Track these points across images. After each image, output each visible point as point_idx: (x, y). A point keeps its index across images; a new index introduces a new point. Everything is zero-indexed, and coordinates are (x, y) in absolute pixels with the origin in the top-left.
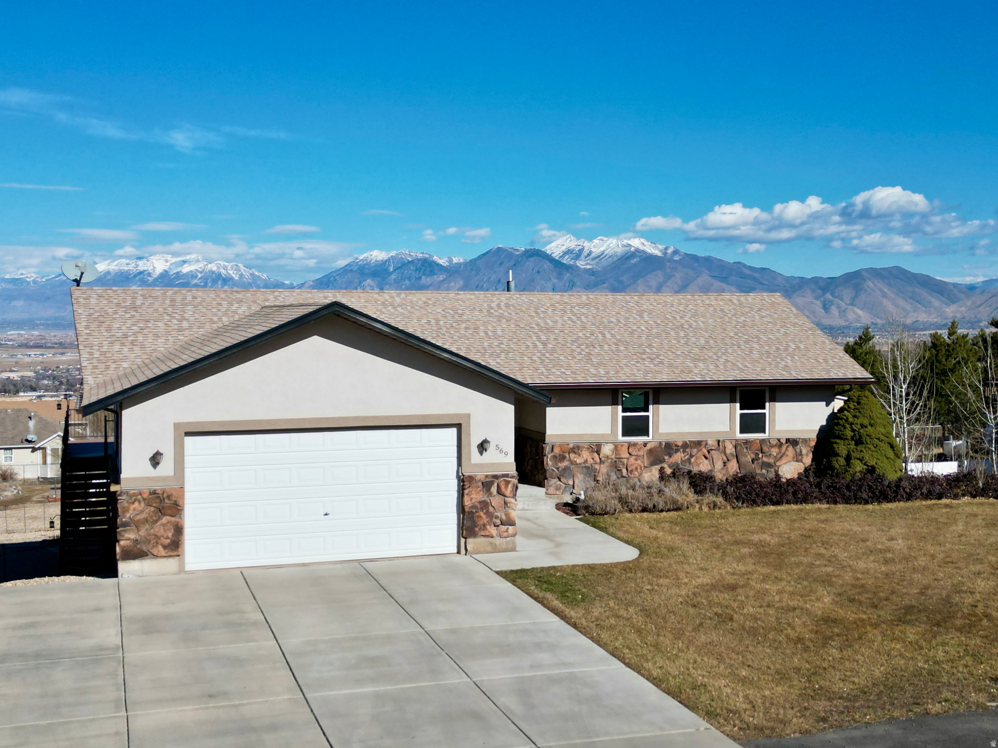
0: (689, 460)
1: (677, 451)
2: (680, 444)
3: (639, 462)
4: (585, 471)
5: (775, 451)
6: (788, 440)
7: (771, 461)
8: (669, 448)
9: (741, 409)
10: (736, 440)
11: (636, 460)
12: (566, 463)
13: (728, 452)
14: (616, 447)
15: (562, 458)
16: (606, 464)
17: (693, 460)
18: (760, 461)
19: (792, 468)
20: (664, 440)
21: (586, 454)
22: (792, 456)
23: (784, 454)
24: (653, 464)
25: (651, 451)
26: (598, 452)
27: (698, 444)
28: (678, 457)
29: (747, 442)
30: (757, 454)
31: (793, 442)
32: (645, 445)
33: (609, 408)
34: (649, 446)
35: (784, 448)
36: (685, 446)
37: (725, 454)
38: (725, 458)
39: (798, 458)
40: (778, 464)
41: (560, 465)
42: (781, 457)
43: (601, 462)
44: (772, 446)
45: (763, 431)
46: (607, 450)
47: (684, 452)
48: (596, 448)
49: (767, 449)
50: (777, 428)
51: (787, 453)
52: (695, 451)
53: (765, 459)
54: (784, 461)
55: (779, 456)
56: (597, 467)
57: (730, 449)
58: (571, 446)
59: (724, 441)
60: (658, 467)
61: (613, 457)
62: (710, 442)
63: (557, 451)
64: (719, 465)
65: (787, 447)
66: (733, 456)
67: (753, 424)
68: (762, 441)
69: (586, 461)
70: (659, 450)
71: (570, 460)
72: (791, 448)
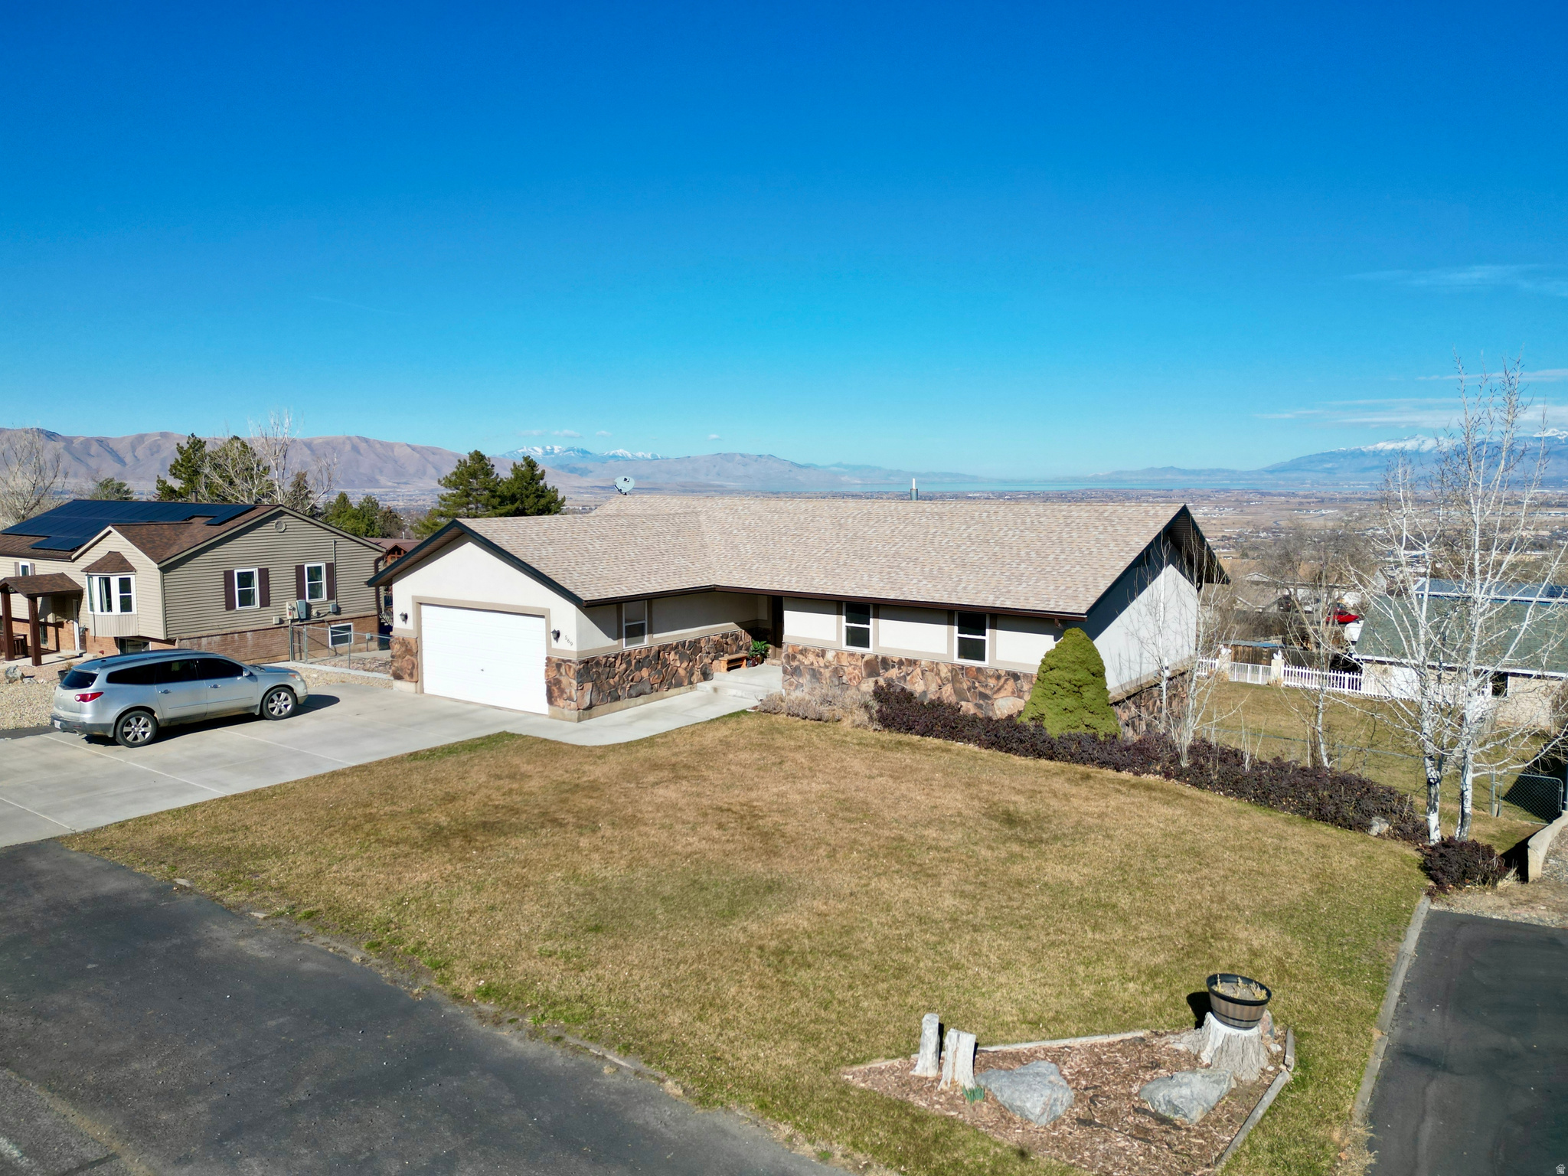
0: (904, 678)
1: (893, 666)
2: (896, 660)
3: (856, 671)
4: (811, 672)
5: (992, 682)
6: (1008, 673)
7: (988, 692)
8: (886, 663)
9: (959, 632)
10: (953, 665)
11: (854, 669)
12: (796, 663)
13: (943, 675)
14: (838, 654)
15: (794, 658)
16: (830, 669)
17: (908, 678)
18: (977, 691)
19: (1010, 703)
20: (881, 654)
21: (811, 657)
22: (1011, 690)
23: (1002, 686)
24: (870, 675)
25: (868, 664)
26: (823, 656)
27: (913, 663)
28: (893, 673)
29: (962, 668)
30: (974, 683)
31: (1015, 676)
32: (863, 656)
33: (835, 617)
34: (866, 658)
35: (1003, 680)
36: (901, 663)
37: (941, 678)
38: (939, 681)
39: (1018, 693)
40: (995, 696)
41: (792, 663)
42: (999, 689)
43: (826, 667)
44: (991, 677)
45: (983, 658)
46: (830, 655)
47: (899, 668)
48: (822, 654)
49: (984, 679)
50: (998, 658)
51: (1006, 686)
52: (911, 669)
53: (982, 690)
54: (1002, 693)
55: (996, 689)
56: (822, 670)
57: (944, 672)
58: (800, 648)
59: (937, 664)
60: (874, 679)
61: (835, 663)
62: (923, 663)
63: (790, 650)
64: (933, 687)
65: (1007, 680)
66: (948, 680)
67: (972, 650)
68: (979, 670)
69: (812, 664)
70: (874, 663)
71: (799, 661)
72: (1011, 682)
